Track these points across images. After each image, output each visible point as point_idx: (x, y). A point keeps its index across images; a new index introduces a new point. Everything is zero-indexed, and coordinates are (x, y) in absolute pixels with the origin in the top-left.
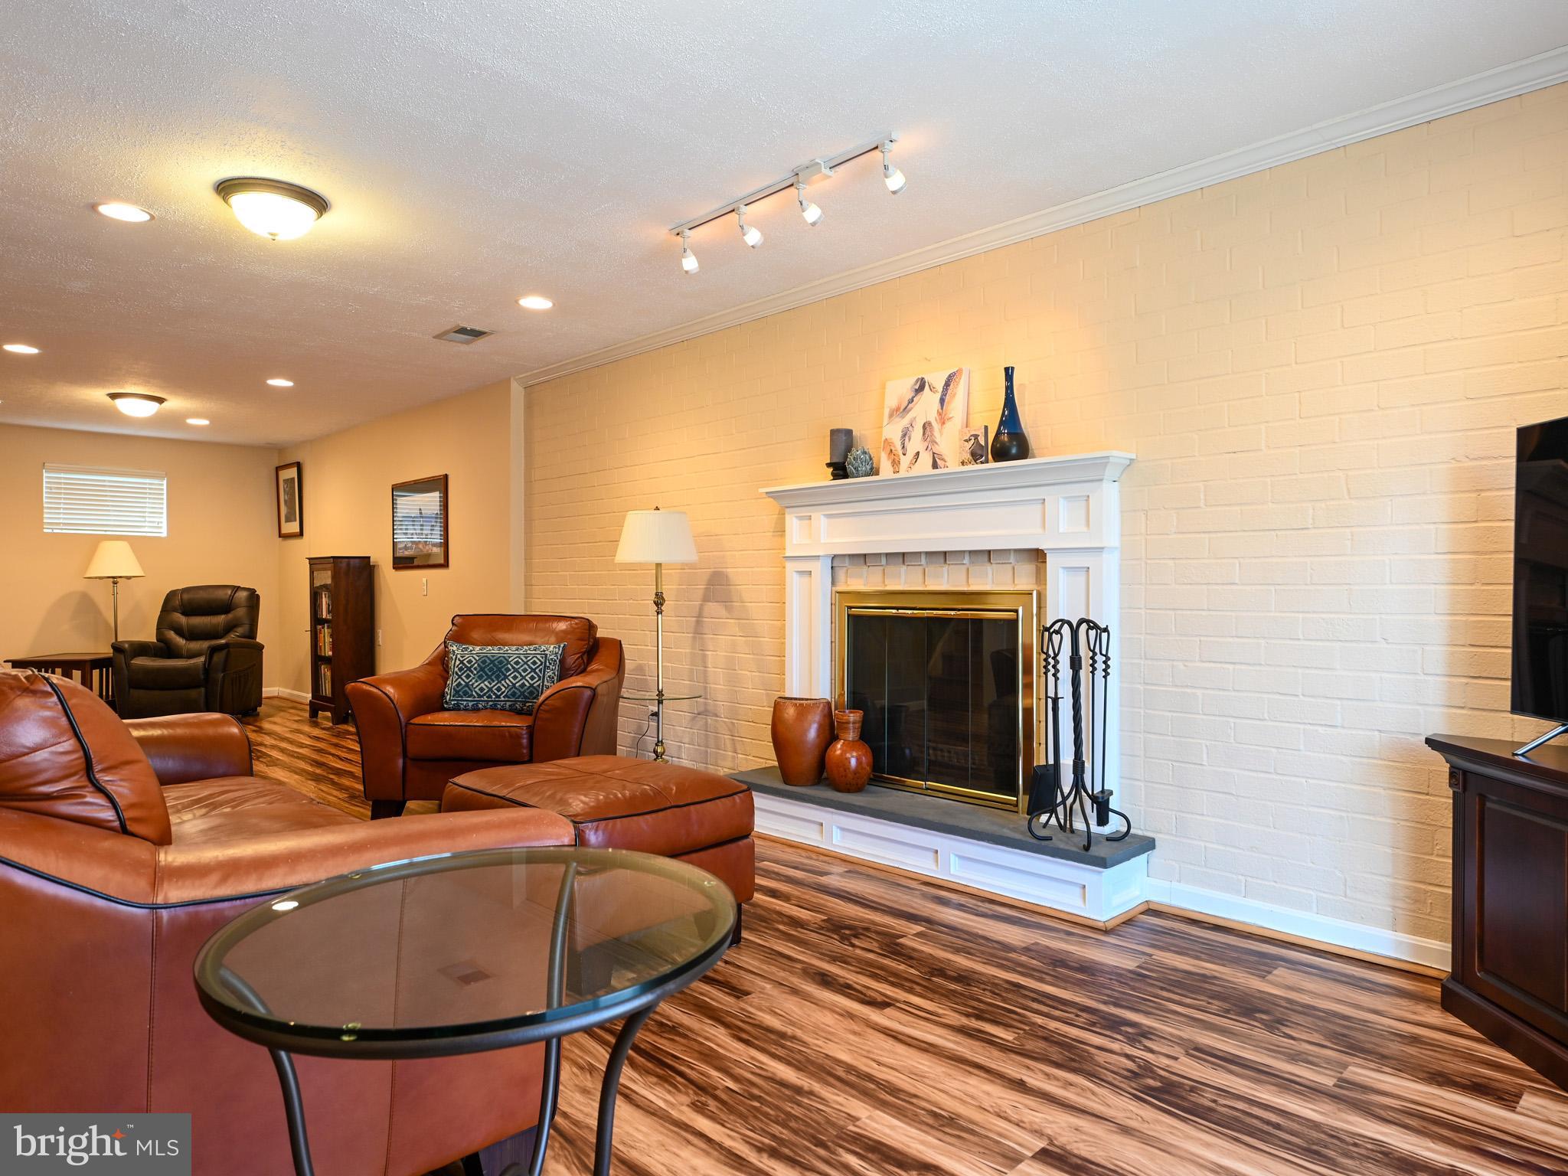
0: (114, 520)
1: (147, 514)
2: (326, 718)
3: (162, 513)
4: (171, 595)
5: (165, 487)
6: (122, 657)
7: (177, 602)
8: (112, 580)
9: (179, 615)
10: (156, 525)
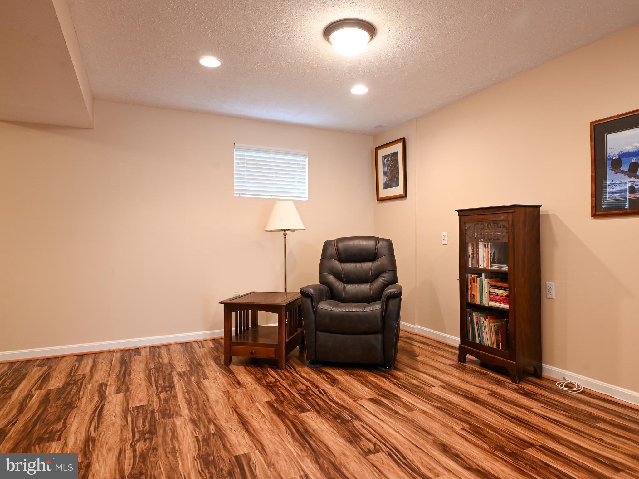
0: (277, 188)
1: (296, 184)
2: (472, 362)
3: (305, 183)
4: (327, 245)
5: (307, 163)
6: (309, 301)
7: (332, 251)
8: (283, 232)
9: (337, 262)
10: (301, 191)
